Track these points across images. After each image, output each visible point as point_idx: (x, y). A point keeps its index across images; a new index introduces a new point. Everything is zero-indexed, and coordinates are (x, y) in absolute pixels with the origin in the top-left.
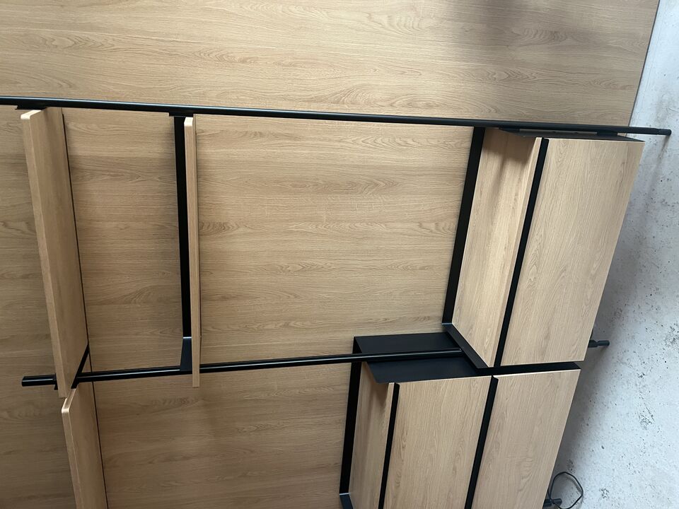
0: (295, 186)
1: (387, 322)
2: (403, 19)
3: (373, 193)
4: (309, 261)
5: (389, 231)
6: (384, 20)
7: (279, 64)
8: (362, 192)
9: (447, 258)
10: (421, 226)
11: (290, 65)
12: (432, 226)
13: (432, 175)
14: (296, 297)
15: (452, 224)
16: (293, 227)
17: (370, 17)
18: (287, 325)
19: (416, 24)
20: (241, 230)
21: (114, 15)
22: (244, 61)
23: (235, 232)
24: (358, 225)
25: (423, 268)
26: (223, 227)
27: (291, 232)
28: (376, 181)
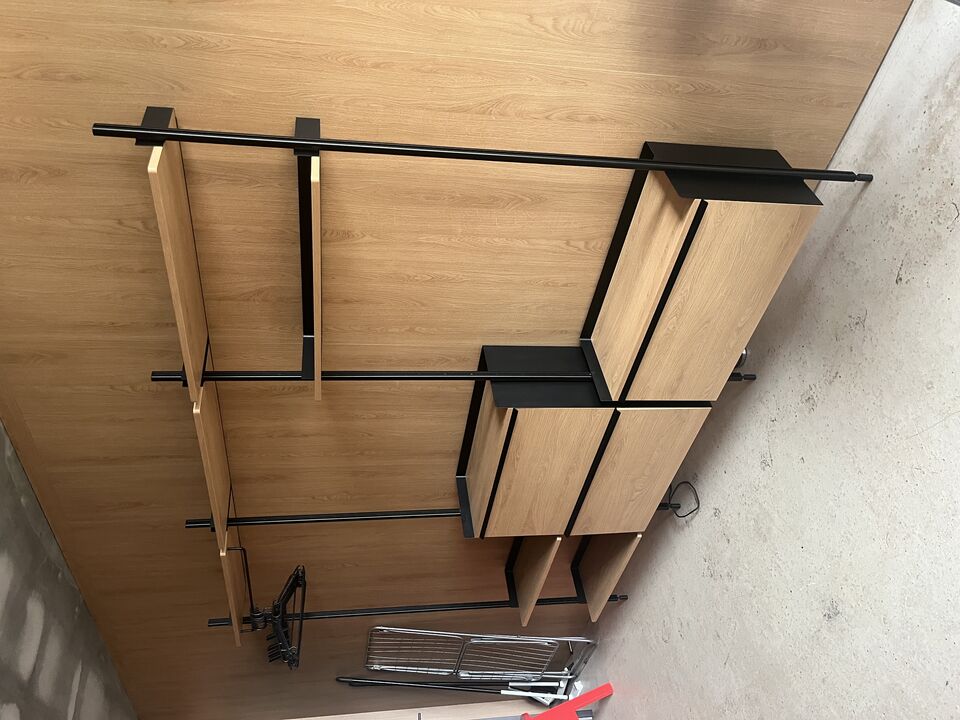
0: (428, 198)
1: (519, 333)
2: (572, 22)
3: (517, 208)
4: (438, 273)
5: (532, 247)
6: (549, 23)
7: (418, 70)
8: (504, 207)
9: (594, 276)
10: (568, 243)
11: (431, 71)
12: (581, 244)
13: (587, 192)
14: (423, 305)
15: (604, 244)
16: (422, 239)
17: (531, 19)
18: (411, 330)
19: (587, 27)
20: (366, 239)
21: (230, 13)
22: (377, 66)
23: (360, 241)
24: (496, 240)
25: (566, 285)
26: (347, 235)
27: (420, 243)
28: (520, 196)
